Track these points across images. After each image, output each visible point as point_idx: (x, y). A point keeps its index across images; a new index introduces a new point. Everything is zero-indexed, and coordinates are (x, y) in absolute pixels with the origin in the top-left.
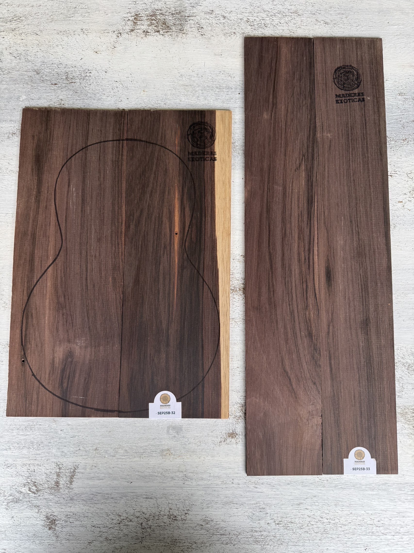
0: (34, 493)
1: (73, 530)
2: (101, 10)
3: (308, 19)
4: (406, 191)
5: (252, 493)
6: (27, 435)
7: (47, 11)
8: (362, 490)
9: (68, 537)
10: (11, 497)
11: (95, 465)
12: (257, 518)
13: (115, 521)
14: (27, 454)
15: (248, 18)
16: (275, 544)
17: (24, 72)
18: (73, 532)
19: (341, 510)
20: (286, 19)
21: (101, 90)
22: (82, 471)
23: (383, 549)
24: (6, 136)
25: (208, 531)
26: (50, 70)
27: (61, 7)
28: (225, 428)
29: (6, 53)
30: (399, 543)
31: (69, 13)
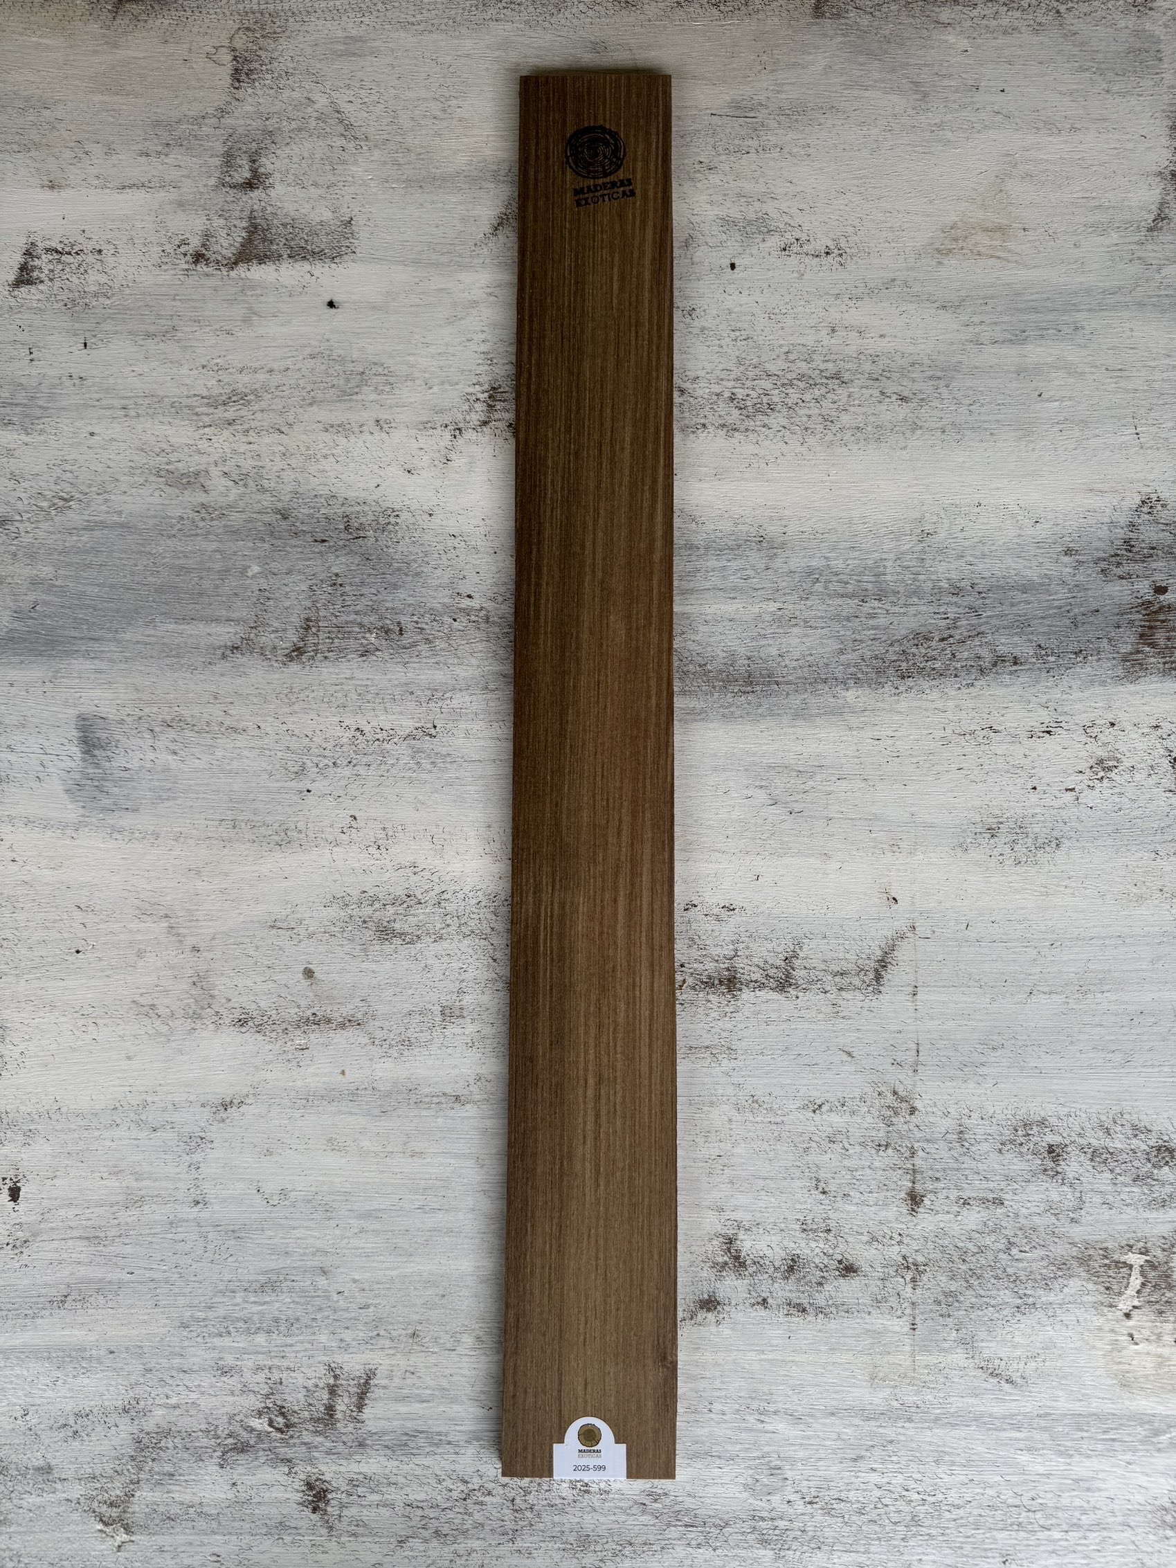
0: (279, 1430)
1: (365, 1512)
2: (418, 378)
3: (864, 391)
4: (1084, 766)
5: (753, 1434)
6: (265, 1303)
7: (301, 382)
8: (995, 1429)
9: (353, 1528)
10: (230, 1441)
11: (412, 1369)
12: (765, 1490)
13: (455, 1495)
14: (264, 1344)
15: (734, 390)
16: (805, 1548)
17: (255, 516)
18: (364, 1518)
19: (948, 1472)
20: (816, 391)
21: (421, 555)
22: (384, 1382)
23: (1043, 1562)
24: (219, 652)
25: (657, 1518)
26: (312, 511)
27: (331, 371)
28: (692, 1288)
29: (215, 472)
30: (1079, 1548)
31: (350, 385)
